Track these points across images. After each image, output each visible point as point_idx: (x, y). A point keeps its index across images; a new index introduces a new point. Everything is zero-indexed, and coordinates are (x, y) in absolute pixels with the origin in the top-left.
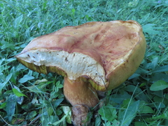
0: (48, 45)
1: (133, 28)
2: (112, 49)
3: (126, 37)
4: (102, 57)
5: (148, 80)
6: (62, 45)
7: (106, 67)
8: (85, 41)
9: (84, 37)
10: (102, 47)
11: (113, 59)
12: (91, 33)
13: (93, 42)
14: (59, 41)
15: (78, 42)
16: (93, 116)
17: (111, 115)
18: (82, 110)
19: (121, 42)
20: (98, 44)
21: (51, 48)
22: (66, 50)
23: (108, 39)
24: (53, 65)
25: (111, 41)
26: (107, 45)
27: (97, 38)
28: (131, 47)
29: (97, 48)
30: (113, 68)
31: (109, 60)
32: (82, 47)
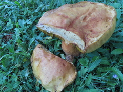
0: (55, 24)
1: (111, 13)
2: (92, 28)
3: (104, 20)
4: (85, 35)
5: (114, 44)
6: (63, 25)
7: (86, 42)
8: (77, 22)
9: (77, 18)
10: (87, 26)
11: (91, 37)
12: (81, 15)
13: (82, 22)
14: (62, 23)
15: (73, 22)
16: (76, 61)
17: (86, 63)
18: (71, 58)
19: (99, 24)
20: (85, 24)
21: (57, 27)
22: (65, 29)
23: (91, 20)
24: (57, 34)
25: (93, 22)
26: (90, 25)
27: (85, 19)
28: (105, 29)
29: (84, 27)
30: (90, 44)
31: (89, 37)
32: (74, 26)
